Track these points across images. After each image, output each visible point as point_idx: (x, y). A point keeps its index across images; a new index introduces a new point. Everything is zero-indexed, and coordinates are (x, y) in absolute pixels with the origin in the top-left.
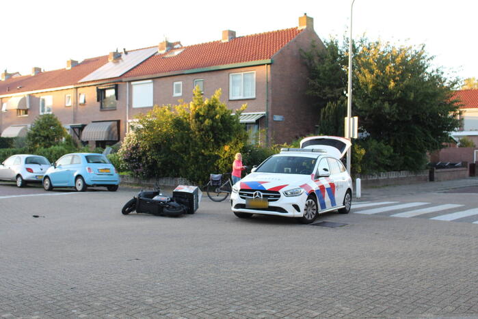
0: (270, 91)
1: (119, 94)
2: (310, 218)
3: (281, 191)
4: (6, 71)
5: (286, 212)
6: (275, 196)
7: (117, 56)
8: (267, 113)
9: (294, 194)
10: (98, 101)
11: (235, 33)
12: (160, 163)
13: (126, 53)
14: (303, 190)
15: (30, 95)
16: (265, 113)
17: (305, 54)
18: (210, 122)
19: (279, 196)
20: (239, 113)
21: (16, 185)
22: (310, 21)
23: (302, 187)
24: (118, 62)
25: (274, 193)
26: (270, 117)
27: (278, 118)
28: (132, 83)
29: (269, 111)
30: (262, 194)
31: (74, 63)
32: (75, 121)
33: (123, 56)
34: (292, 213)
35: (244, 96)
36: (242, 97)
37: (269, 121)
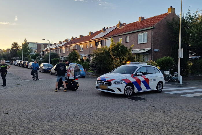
0: (153, 40)
1: (102, 43)
2: (129, 95)
3: (112, 82)
4: (73, 37)
5: (114, 92)
6: (109, 84)
7: (104, 30)
8: (152, 48)
9: (119, 83)
10: (96, 46)
11: (144, 17)
12: (101, 68)
13: (108, 29)
14: (123, 82)
15: (77, 45)
16: (150, 48)
17: (169, 23)
18: (117, 52)
19: (111, 84)
20: (131, 48)
21: (55, 75)
22: (173, 9)
23: (123, 80)
24: (105, 32)
25: (109, 83)
26: (153, 50)
27: (156, 50)
28: (106, 39)
29: (153, 47)
30: (104, 82)
31: (91, 33)
32: (89, 53)
33: (107, 30)
34: (117, 92)
35: (143, 42)
36: (142, 43)
37: (153, 51)
